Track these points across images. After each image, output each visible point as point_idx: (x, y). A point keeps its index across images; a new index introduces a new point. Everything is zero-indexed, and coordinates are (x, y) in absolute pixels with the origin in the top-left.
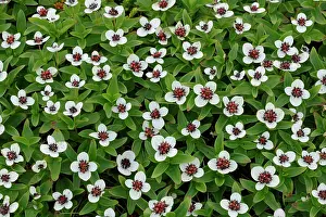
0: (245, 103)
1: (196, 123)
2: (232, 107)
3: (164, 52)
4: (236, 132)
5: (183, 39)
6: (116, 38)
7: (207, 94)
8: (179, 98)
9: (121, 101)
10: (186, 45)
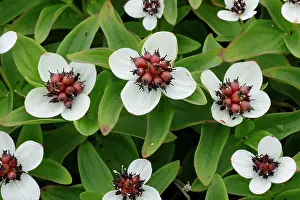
0: (266, 79)
1: (140, 168)
2: (234, 98)
4: (265, 166)
7: (153, 74)
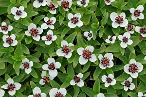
3: (54, 20)
5: (67, 10)
6: (19, 13)
8: (67, 53)
9: (26, 60)
10: (70, 16)
